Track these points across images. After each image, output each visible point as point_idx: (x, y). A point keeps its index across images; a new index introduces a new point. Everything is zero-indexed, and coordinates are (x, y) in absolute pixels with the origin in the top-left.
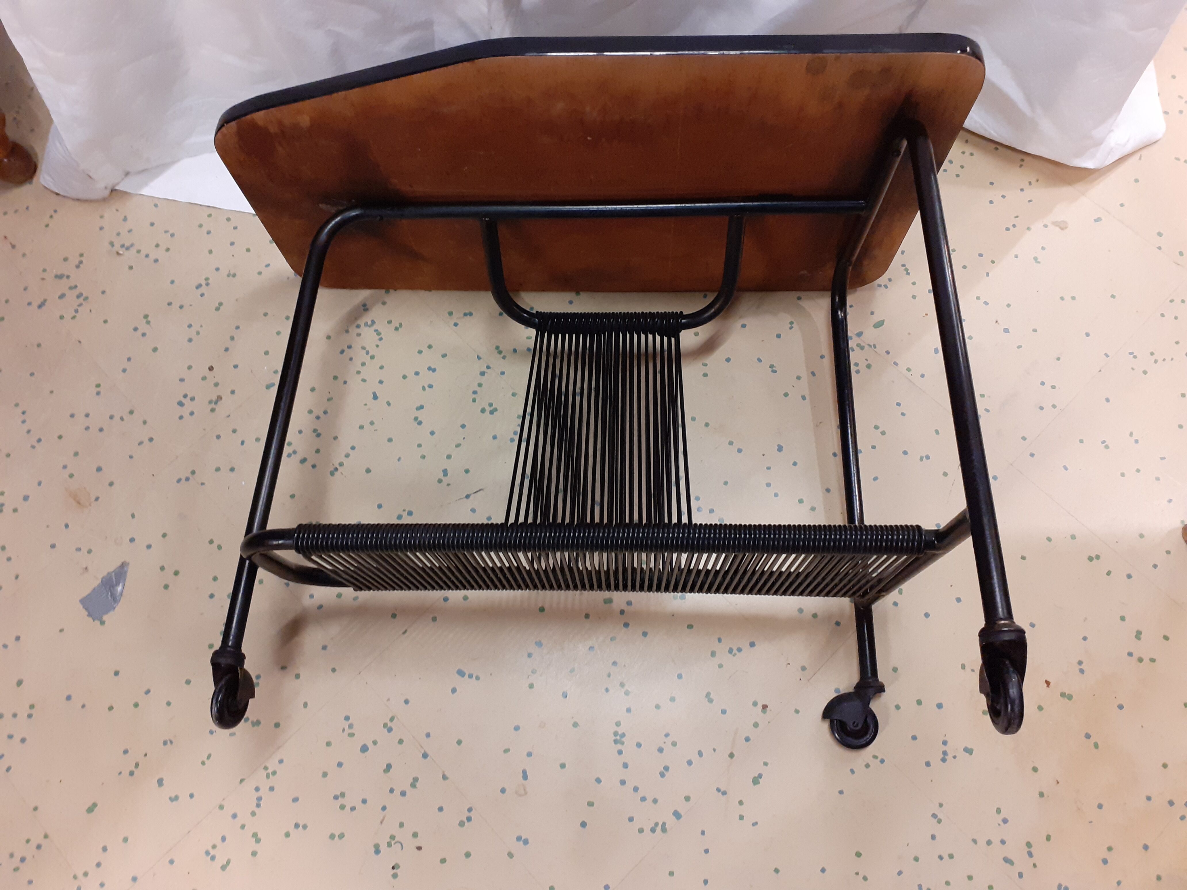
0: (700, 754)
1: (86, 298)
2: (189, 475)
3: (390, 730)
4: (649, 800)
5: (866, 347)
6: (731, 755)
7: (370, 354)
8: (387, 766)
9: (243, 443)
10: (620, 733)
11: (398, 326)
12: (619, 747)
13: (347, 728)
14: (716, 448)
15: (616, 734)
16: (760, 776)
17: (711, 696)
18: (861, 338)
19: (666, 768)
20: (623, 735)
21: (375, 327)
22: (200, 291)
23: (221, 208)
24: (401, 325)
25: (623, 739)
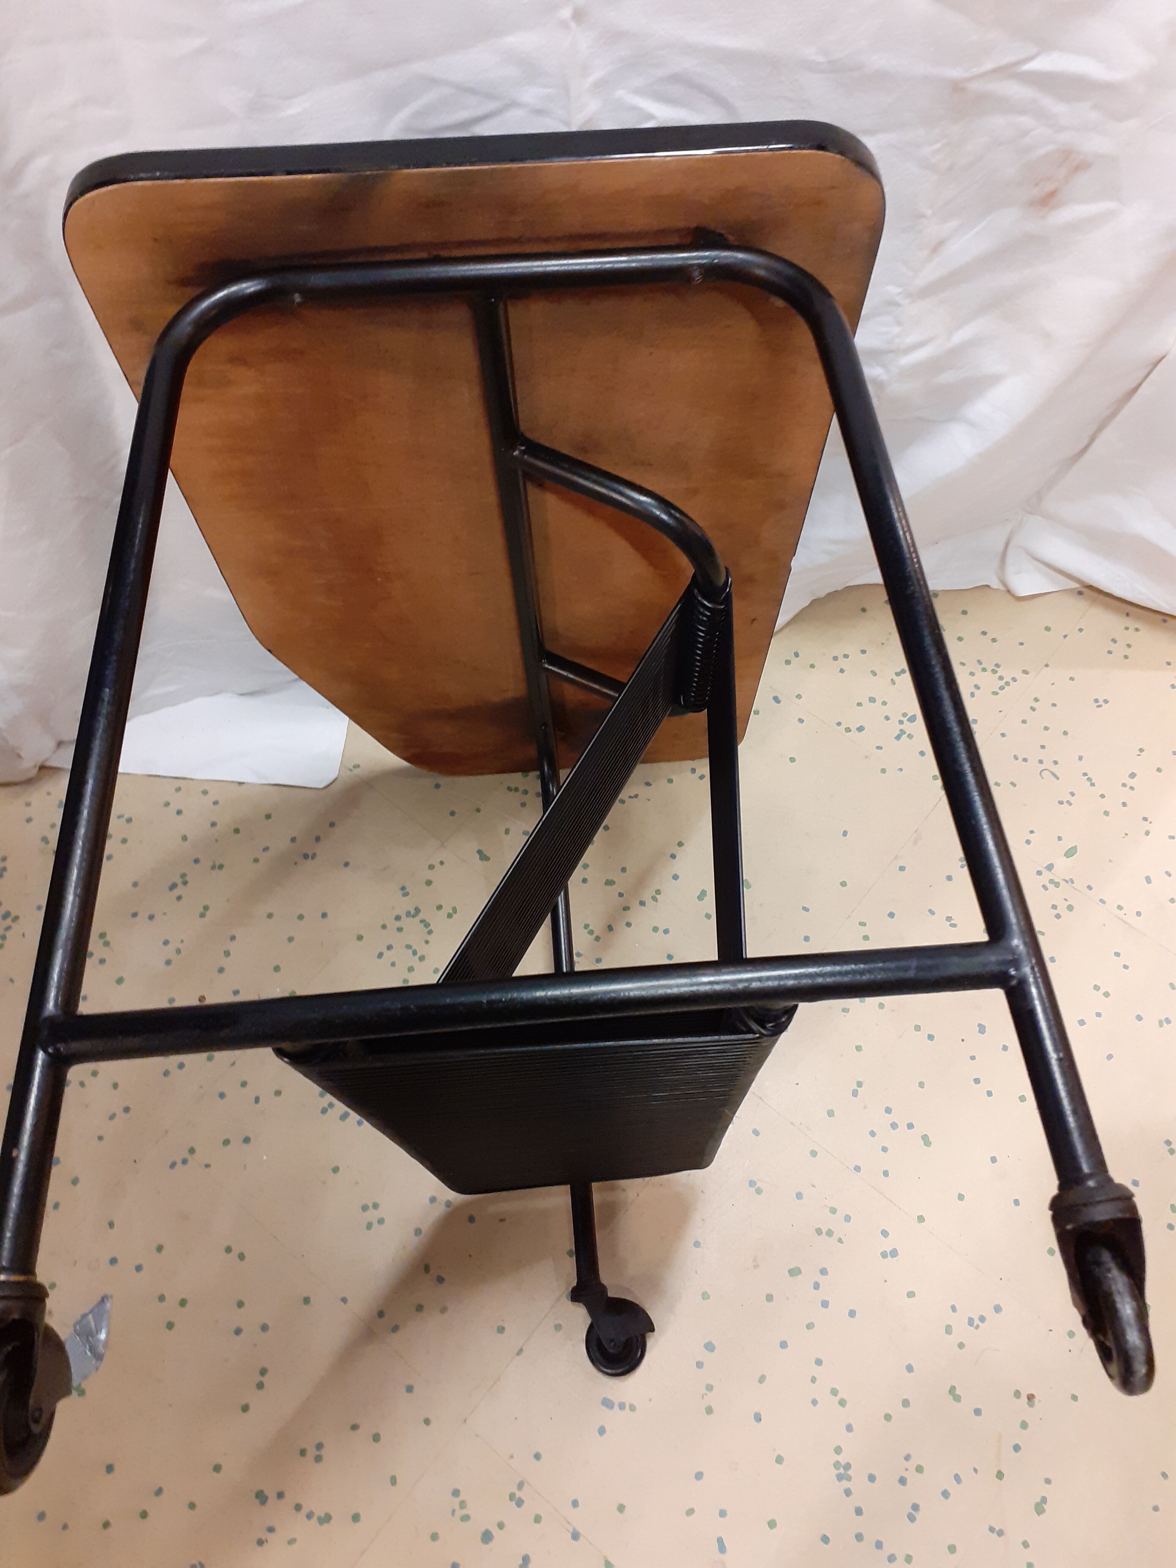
0: (958, 1479)
1: (16, 918)
2: (186, 1155)
3: (520, 1503)
4: (900, 1558)
5: (1062, 883)
6: (1000, 1475)
7: (419, 955)
8: (523, 1559)
9: (257, 1100)
10: (843, 1463)
11: (451, 912)
12: (845, 1484)
13: (457, 1507)
14: (900, 1037)
15: (837, 1465)
16: (1044, 1500)
17: (957, 1392)
18: (1053, 871)
19: (915, 1507)
20: (848, 1466)
21: (421, 916)
22: (176, 892)
23: (193, 777)
24: (455, 910)
25: (850, 1472)
